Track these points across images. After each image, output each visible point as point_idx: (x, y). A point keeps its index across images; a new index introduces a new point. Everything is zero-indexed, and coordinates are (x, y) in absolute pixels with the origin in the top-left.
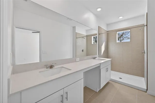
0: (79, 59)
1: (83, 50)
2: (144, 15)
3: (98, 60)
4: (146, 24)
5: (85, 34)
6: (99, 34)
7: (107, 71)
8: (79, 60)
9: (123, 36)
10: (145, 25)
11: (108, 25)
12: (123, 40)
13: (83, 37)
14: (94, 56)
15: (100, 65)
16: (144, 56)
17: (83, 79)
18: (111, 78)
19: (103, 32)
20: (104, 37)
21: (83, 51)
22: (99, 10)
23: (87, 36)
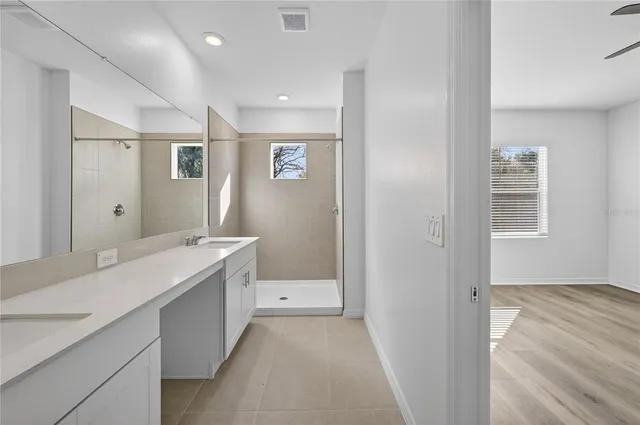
0: (114, 251)
1: (119, 206)
2: (334, 110)
3: (210, 247)
4: (339, 136)
5: (130, 124)
6: (211, 140)
7: (247, 283)
8: (114, 261)
9: (282, 158)
10: (337, 137)
11: (241, 110)
12: (280, 170)
13: (120, 140)
14: (191, 234)
15: (225, 266)
16: (335, 220)
17: (160, 339)
18: (258, 307)
19: (225, 134)
20: (228, 154)
21: (118, 212)
22: (214, 41)
23: (143, 138)
